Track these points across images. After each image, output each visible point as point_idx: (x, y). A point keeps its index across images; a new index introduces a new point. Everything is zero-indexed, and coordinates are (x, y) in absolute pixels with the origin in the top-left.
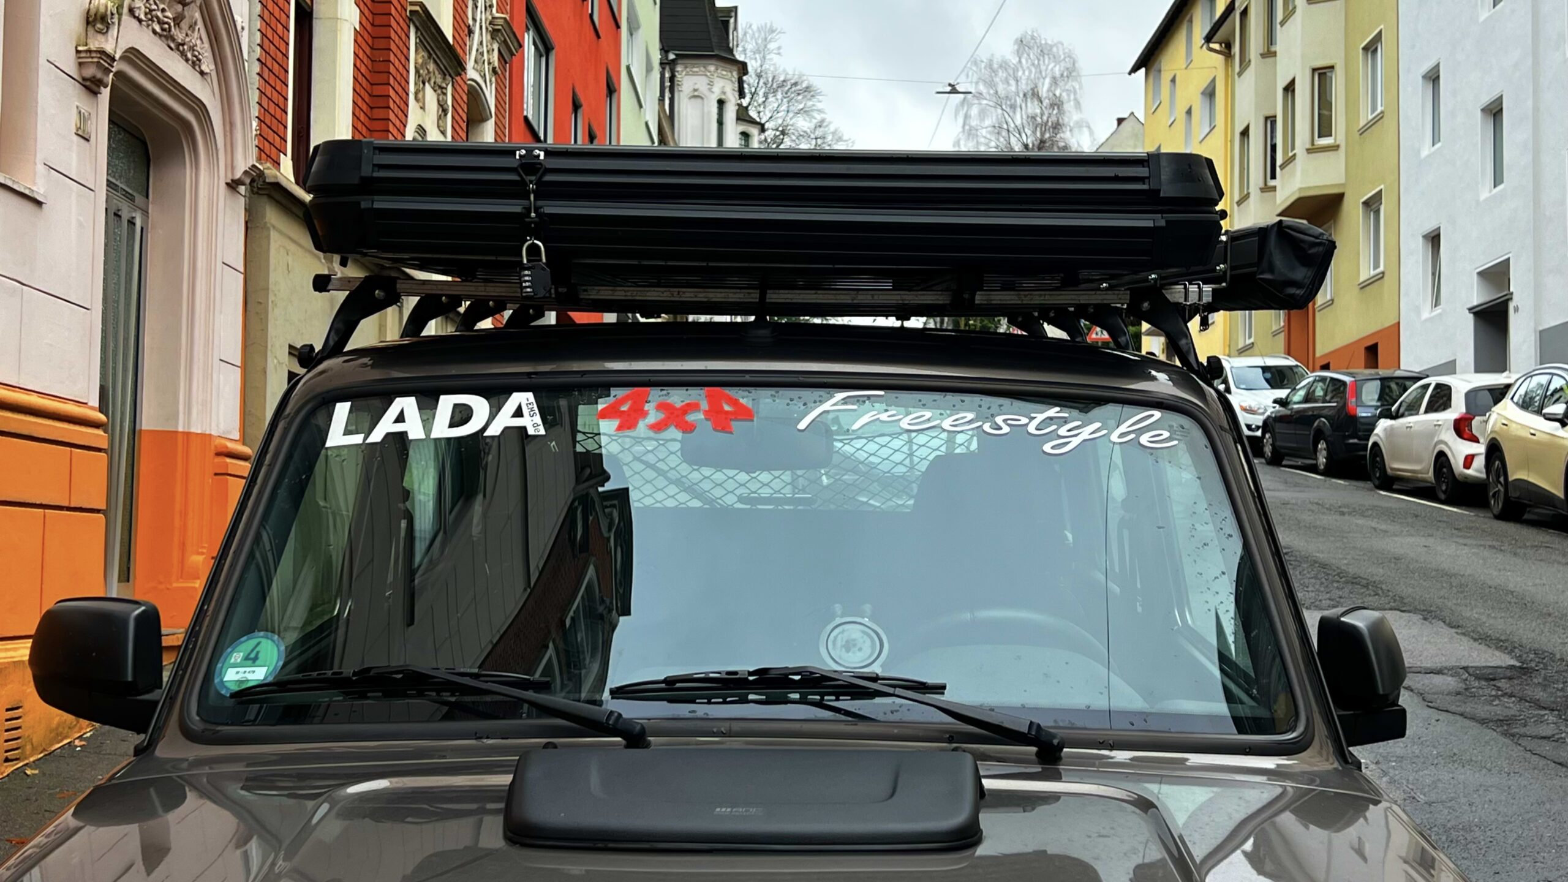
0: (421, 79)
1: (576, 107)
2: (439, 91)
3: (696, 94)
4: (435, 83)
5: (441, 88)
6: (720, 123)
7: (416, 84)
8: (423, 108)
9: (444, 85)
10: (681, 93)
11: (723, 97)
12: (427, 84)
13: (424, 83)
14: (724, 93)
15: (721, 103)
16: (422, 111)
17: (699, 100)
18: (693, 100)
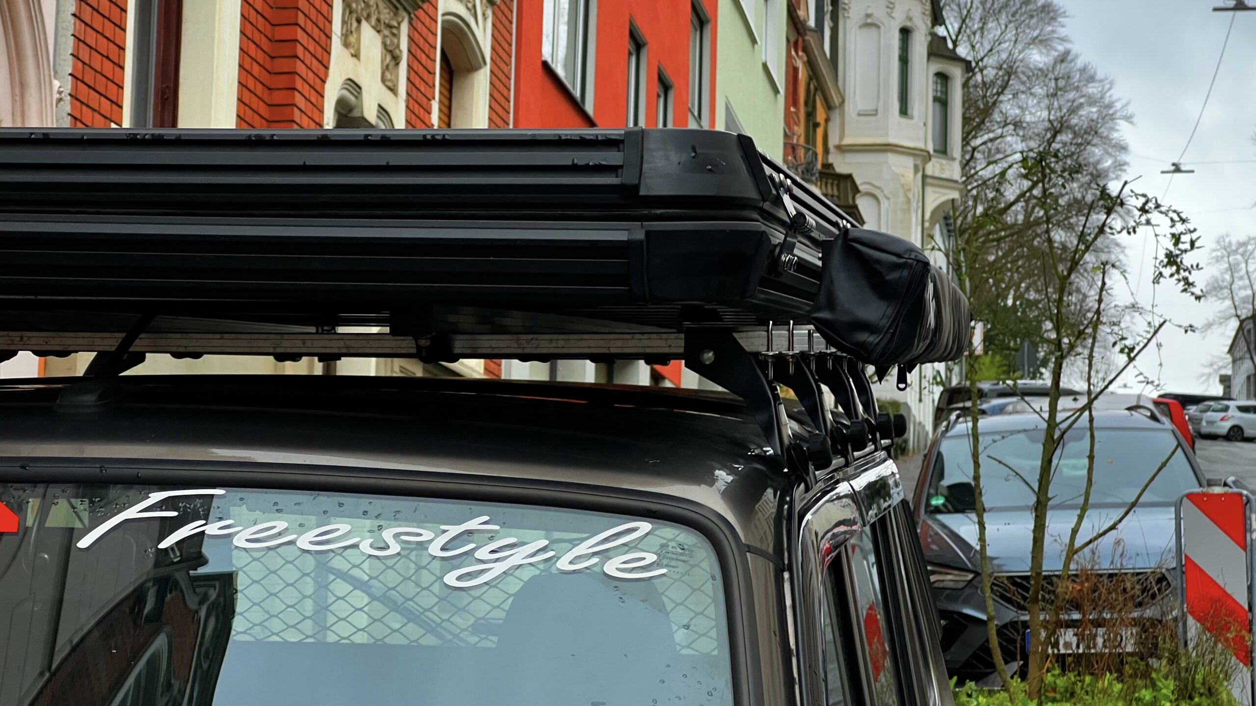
0: (354, 16)
1: (638, 45)
2: (386, 32)
3: (869, 21)
4: (378, 20)
5: (390, 27)
6: (904, 60)
7: (344, 22)
8: (356, 56)
9: (395, 24)
10: (848, 21)
11: (909, 24)
12: (364, 24)
13: (359, 21)
14: (910, 19)
15: (905, 32)
16: (354, 59)
17: (874, 30)
18: (865, 30)
